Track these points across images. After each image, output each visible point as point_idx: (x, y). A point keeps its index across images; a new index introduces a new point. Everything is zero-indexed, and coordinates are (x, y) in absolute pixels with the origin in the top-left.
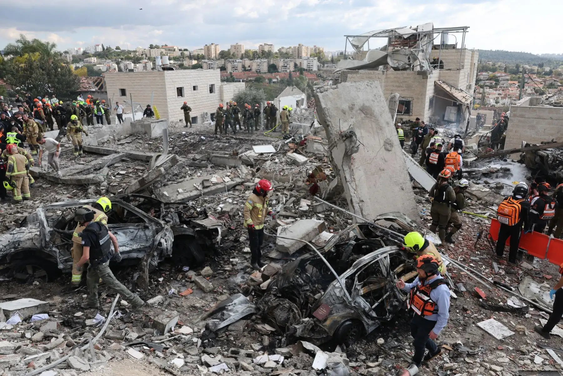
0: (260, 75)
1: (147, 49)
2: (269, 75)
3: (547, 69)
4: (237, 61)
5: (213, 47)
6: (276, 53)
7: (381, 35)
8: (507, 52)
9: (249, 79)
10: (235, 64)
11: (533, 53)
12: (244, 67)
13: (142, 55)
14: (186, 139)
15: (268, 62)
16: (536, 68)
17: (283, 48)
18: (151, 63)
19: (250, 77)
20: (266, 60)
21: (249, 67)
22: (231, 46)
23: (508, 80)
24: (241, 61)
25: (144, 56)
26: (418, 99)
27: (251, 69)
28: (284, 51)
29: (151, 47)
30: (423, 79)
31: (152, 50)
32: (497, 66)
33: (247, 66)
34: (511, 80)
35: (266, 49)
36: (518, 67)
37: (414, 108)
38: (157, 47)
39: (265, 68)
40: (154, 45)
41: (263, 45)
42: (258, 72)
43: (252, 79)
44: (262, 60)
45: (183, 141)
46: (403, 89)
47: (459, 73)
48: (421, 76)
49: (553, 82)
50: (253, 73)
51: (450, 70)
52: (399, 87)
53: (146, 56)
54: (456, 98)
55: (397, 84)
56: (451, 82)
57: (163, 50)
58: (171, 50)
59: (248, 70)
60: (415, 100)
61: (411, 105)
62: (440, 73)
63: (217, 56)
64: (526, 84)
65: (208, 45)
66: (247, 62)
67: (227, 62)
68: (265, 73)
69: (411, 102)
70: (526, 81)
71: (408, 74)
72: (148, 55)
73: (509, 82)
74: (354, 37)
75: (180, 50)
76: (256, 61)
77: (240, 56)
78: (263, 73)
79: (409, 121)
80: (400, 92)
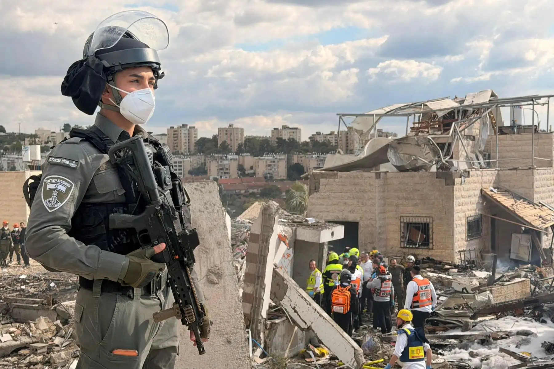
0: (271, 183)
2: (288, 185)
4: (229, 157)
5: (184, 131)
6: (306, 144)
7: (401, 112)
9: (251, 191)
10: (225, 162)
12: (241, 168)
14: (23, 287)
15: (289, 160)
17: (318, 134)
19: (252, 187)
20: (284, 157)
21: (252, 168)
22: (220, 130)
24: (237, 157)
26: (441, 219)
27: (254, 174)
28: (320, 139)
30: (447, 184)
33: (247, 166)
35: (286, 136)
37: (436, 235)
39: (281, 170)
41: (280, 127)
42: (268, 177)
43: (255, 191)
44: (278, 157)
45: (17, 291)
46: (414, 202)
47: (533, 174)
48: (443, 180)
50: (259, 180)
51: (516, 169)
52: (407, 199)
54: (522, 218)
55: (405, 194)
56: (520, 191)
59: (248, 175)
60: (436, 222)
61: (430, 231)
62: (498, 175)
63: (192, 148)
65: (176, 127)
66: (248, 160)
67: (209, 159)
68: (282, 180)
69: (430, 226)
71: (421, 177)
74: (357, 115)
76: (266, 157)
77: (235, 148)
78: (277, 180)
79: (428, 258)
80: (410, 209)
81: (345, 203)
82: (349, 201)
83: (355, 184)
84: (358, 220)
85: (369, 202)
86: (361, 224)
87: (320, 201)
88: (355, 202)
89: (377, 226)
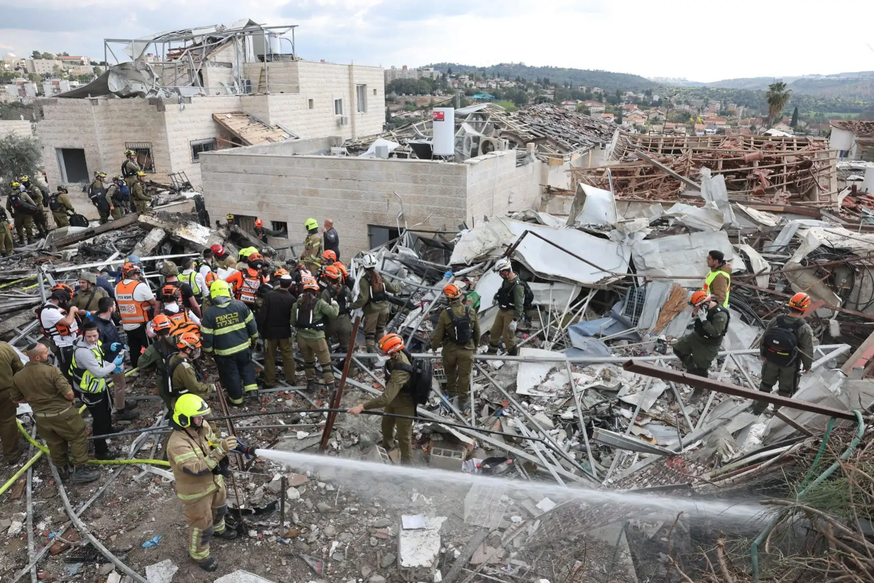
1: (27, 58)
3: (656, 98)
8: (609, 73)
11: (642, 76)
13: (17, 69)
16: (642, 96)
18: (35, 85)
23: (601, 112)
25: (21, 71)
26: (158, 145)
29: (36, 55)
31: (36, 61)
32: (592, 92)
34: (606, 112)
36: (619, 93)
37: (156, 160)
38: (48, 57)
40: (42, 53)
46: (135, 128)
47: (267, 100)
48: (155, 106)
49: (658, 116)
52: (129, 125)
53: (26, 71)
55: (126, 121)
57: (59, 64)
58: (76, 63)
60: (155, 147)
61: (152, 155)
64: (624, 118)
70: (624, 114)
71: (136, 104)
72: (30, 71)
73: (603, 115)
75: (93, 63)
79: (151, 182)
80: (132, 135)
81: (69, 131)
82: (73, 129)
83: (74, 111)
84: (83, 147)
85: (89, 130)
86: (86, 151)
87: (47, 129)
88: (77, 129)
89: (101, 152)
